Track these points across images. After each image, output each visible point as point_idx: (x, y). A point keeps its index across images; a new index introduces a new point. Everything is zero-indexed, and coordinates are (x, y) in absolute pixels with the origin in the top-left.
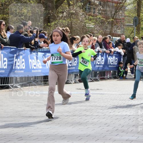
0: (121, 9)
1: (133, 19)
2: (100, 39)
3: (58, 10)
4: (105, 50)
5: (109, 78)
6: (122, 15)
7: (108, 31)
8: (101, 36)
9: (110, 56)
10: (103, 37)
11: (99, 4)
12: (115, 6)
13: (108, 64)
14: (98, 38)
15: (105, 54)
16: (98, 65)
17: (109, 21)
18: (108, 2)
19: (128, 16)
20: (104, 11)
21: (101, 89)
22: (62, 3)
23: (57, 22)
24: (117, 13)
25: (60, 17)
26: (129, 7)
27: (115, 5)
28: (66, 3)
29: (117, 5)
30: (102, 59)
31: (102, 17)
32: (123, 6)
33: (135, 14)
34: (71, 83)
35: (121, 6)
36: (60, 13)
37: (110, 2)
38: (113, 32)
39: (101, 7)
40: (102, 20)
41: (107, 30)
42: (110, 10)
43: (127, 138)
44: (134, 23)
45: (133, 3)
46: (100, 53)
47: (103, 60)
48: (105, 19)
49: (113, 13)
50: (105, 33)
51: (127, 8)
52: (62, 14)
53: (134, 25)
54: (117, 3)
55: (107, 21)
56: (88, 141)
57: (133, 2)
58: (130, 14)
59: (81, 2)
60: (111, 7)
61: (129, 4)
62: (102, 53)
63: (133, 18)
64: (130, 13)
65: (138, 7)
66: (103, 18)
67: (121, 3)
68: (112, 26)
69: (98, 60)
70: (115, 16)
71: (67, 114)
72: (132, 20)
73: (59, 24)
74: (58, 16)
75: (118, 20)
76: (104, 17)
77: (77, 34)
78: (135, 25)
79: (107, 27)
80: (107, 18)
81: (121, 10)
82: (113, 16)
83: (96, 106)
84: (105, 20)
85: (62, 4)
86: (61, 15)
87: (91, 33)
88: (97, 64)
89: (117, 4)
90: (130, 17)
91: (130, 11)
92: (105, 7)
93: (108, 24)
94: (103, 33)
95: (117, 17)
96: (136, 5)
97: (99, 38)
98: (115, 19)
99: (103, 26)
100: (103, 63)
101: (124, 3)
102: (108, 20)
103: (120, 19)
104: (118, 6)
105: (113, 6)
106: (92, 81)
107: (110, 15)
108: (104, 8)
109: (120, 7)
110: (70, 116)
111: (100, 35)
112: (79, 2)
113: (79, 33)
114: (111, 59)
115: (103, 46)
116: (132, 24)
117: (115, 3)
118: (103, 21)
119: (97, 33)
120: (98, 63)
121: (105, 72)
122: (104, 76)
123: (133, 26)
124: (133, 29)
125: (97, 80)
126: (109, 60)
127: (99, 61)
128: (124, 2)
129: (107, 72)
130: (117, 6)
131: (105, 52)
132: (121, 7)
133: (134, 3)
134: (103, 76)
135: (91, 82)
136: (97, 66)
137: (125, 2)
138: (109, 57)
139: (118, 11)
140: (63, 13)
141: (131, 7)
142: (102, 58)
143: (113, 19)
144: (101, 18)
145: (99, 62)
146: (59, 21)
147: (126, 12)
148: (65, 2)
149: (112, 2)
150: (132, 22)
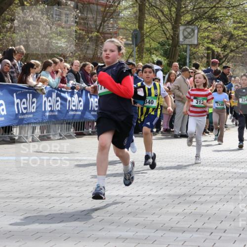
0: (111, 16)
1: (132, 34)
2: (76, 66)
3: (3, 15)
4: (84, 85)
5: (92, 134)
6: (113, 27)
7: (89, 54)
8: (78, 62)
9: (93, 96)
10: (81, 63)
11: (74, 6)
12: (102, 11)
13: (90, 109)
14: (72, 65)
15: (84, 92)
16: (72, 110)
17: (92, 37)
18: (89, 3)
19: (123, 29)
20: (83, 19)
21: (77, 153)
22: (11, 4)
23: (2, 37)
24: (106, 24)
25: (7, 28)
26: (126, 13)
27: (102, 9)
28: (17, 4)
29: (105, 10)
30: (80, 101)
31: (80, 29)
32: (115, 11)
33: (134, 26)
34: (26, 142)
35: (112, 11)
36: (8, 20)
37: (94, 4)
38: (99, 54)
39: (78, 11)
40: (80, 34)
41: (88, 52)
42: (93, 18)
43: (118, 234)
44: (132, 41)
45: (132, 6)
46: (75, 90)
47: (82, 103)
48: (84, 33)
49: (99, 22)
50: (85, 56)
51: (123, 15)
52: (11, 23)
53: (133, 44)
54: (105, 6)
55: (88, 37)
56: (51, 241)
57: (132, 4)
58: (127, 25)
59: (44, 3)
60: (95, 13)
61: (126, 9)
62: (79, 91)
63: (132, 31)
64: (127, 23)
65: (139, 14)
66: (81, 31)
67: (111, 6)
68: (97, 46)
69: (74, 102)
70: (102, 27)
71: (17, 195)
72: (131, 36)
73: (5, 41)
74: (4, 27)
75: (106, 35)
76: (83, 30)
77: (38, 57)
78: (135, 44)
79: (88, 46)
80: (89, 31)
81: (112, 18)
82: (98, 28)
83: (67, 181)
84: (85, 35)
85: (11, 7)
86: (8, 25)
87: (60, 56)
88: (70, 109)
89: (106, 8)
90: (127, 29)
91: (127, 20)
92: (85, 13)
93: (89, 41)
94: (82, 56)
95: (106, 30)
96: (136, 9)
97: (74, 64)
98: (101, 33)
99: (82, 45)
100: (81, 108)
101: (117, 7)
102: (90, 35)
103: (111, 34)
104: (106, 12)
105: (97, 11)
106: (62, 137)
107: (92, 26)
108: (83, 14)
109: (110, 13)
110: (22, 198)
111: (76, 60)
112: (40, 2)
113: (40, 57)
114: (94, 100)
115: (81, 79)
116: (131, 43)
117: (102, 5)
118: (81, 36)
119: (71, 57)
120: (74, 108)
121: (84, 122)
122: (83, 130)
123: (133, 46)
124: (131, 50)
125: (71, 136)
126: (92, 102)
127: (74, 104)
128: (116, 4)
129: (89, 122)
130: (104, 12)
131: (84, 88)
132: (112, 13)
133: (134, 7)
134: (81, 130)
135: (60, 139)
136: (71, 113)
137: (119, 4)
138: (91, 97)
139: (107, 20)
140: (12, 20)
141: (129, 13)
142: (80, 99)
143: (98, 32)
144: (78, 31)
145: (74, 106)
146: (5, 35)
147: (120, 22)
148: (16, 2)
149: (97, 4)
150: (130, 39)
